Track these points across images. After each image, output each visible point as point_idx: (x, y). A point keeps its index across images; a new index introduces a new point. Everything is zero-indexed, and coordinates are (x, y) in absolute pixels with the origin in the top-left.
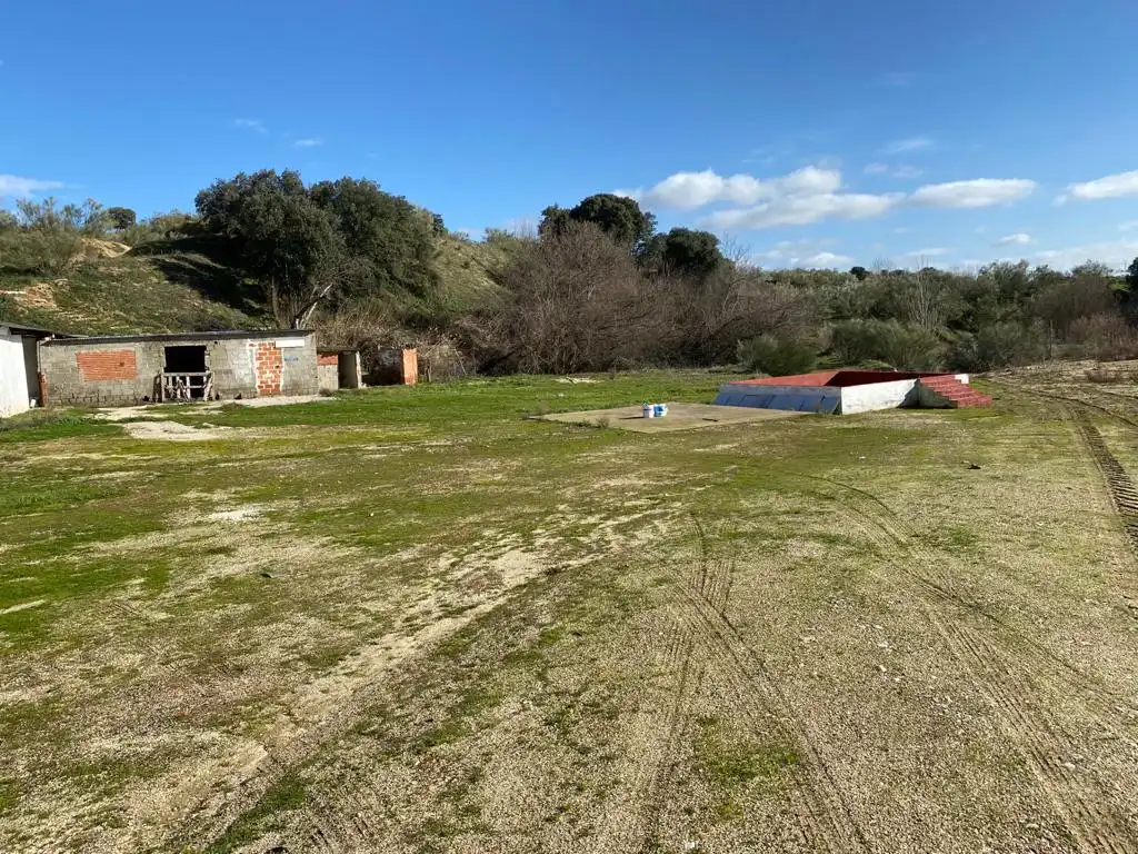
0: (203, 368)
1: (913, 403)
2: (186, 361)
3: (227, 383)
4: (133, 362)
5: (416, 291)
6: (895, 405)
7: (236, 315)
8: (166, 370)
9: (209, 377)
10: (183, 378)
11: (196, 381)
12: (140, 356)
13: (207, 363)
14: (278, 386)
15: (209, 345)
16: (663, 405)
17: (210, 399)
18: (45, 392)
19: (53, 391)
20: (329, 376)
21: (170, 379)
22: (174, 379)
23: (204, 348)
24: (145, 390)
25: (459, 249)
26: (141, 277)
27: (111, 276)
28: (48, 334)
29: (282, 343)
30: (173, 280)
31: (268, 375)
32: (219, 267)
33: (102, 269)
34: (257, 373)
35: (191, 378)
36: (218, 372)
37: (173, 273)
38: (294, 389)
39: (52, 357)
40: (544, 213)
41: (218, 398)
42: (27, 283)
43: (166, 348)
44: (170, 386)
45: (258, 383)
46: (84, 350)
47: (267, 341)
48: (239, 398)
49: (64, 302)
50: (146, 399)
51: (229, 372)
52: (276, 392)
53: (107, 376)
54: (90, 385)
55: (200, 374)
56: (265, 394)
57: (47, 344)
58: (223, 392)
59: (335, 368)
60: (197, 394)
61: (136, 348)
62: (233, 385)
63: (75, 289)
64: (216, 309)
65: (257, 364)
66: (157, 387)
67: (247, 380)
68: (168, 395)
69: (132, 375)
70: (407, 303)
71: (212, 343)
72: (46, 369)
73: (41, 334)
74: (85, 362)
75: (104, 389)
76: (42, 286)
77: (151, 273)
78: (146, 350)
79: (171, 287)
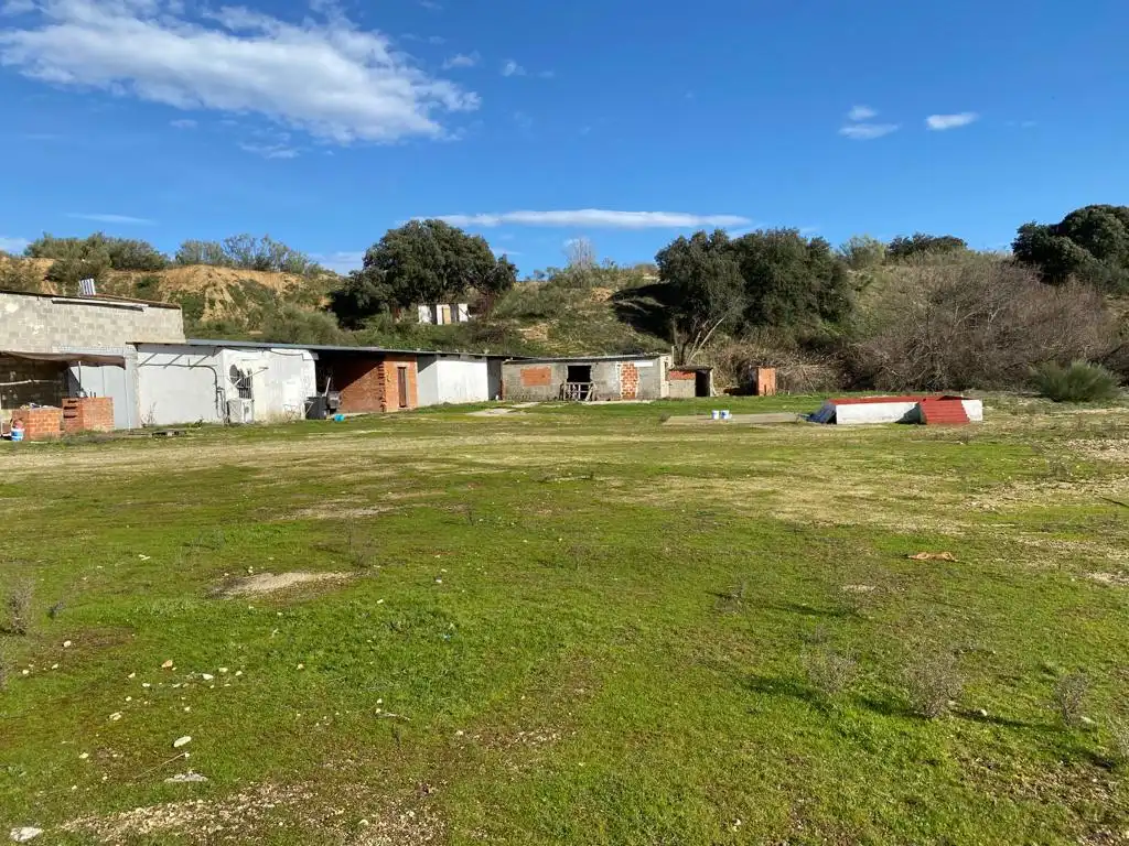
0: (589, 380)
1: (912, 419)
2: (580, 374)
3: (603, 390)
4: (550, 375)
5: (831, 317)
6: (895, 420)
8: (568, 380)
9: (591, 385)
10: (577, 386)
11: (584, 388)
12: (553, 370)
13: (591, 378)
14: (634, 393)
15: (593, 365)
16: (727, 412)
17: (591, 400)
18: (504, 391)
19: (507, 392)
20: (688, 387)
21: (570, 387)
22: (572, 386)
23: (590, 367)
24: (555, 393)
26: (603, 317)
27: (584, 318)
28: (509, 358)
29: (638, 364)
30: (622, 319)
31: (629, 386)
32: (662, 306)
33: (580, 312)
34: (622, 384)
35: (582, 386)
36: (597, 383)
37: (622, 313)
38: (645, 395)
39: (509, 371)
40: (1020, 231)
41: (596, 400)
42: (534, 323)
43: (569, 367)
44: (569, 391)
45: (621, 391)
46: (525, 367)
47: (629, 363)
48: (609, 400)
49: (552, 336)
50: (556, 398)
51: (604, 383)
52: (633, 397)
53: (534, 383)
54: (526, 389)
55: (587, 384)
56: (625, 398)
57: (506, 363)
58: (601, 396)
59: (693, 382)
60: (583, 396)
61: (552, 366)
62: (606, 392)
63: (561, 326)
64: (641, 339)
65: (622, 378)
66: (562, 391)
67: (615, 388)
68: (567, 397)
69: (548, 383)
71: (595, 364)
72: (505, 377)
73: (503, 358)
74: (524, 374)
75: (534, 390)
76: (543, 325)
77: (609, 314)
78: (557, 368)
79: (618, 324)
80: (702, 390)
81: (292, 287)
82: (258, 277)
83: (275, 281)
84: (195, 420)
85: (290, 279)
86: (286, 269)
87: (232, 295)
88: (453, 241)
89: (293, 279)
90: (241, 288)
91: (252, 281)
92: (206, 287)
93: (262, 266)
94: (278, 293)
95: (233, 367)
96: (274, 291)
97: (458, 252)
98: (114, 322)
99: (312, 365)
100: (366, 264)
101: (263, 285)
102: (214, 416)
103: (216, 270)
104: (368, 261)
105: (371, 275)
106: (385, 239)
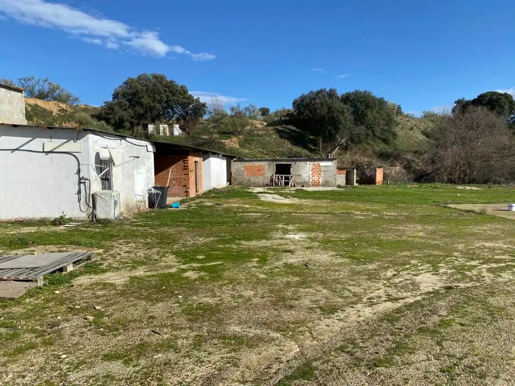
0: (289, 173)
2: (283, 170)
3: (298, 180)
4: (264, 169)
5: (385, 141)
7: (305, 152)
8: (276, 174)
9: (292, 177)
10: (282, 177)
11: (287, 178)
12: (266, 167)
13: (291, 171)
14: (319, 182)
15: (293, 163)
17: (291, 186)
18: (232, 179)
19: (235, 180)
20: (341, 179)
21: (277, 177)
22: (278, 177)
23: (291, 165)
24: (267, 181)
25: (408, 121)
26: (270, 135)
27: (258, 135)
28: (235, 157)
29: (322, 164)
30: (281, 137)
31: (316, 178)
32: (299, 131)
33: (256, 132)
34: (311, 176)
35: (285, 177)
36: (296, 175)
37: (281, 134)
38: (326, 184)
39: (236, 166)
40: (456, 102)
41: (294, 186)
42: (230, 137)
43: (277, 165)
44: (277, 180)
45: (311, 181)
46: (247, 164)
47: (316, 163)
48: (303, 186)
49: (242, 145)
50: (267, 185)
51: (300, 175)
52: (318, 185)
53: (254, 174)
54: (247, 178)
55: (288, 176)
56: (313, 185)
57: (235, 161)
58: (297, 184)
59: (344, 176)
60: (287, 184)
61: (265, 164)
62: (301, 181)
63: (246, 140)
64: (296, 149)
65: (311, 173)
66: (272, 180)
67: (307, 179)
68: (275, 184)
69: (263, 175)
70: (381, 147)
71: (294, 163)
72: (233, 170)
74: (246, 168)
75: (252, 179)
76: (234, 139)
77: (273, 134)
78: (269, 165)
79: (280, 140)
80: (348, 181)
81: (62, 110)
82: (40, 103)
83: (52, 106)
85: (61, 105)
86: (58, 99)
88: (170, 87)
89: (64, 106)
91: (36, 105)
93: (43, 96)
94: (54, 114)
95: (98, 155)
96: (51, 112)
97: (173, 95)
99: (152, 155)
100: (114, 98)
101: (43, 108)
102: (76, 211)
104: (116, 96)
105: (120, 105)
106: (126, 83)
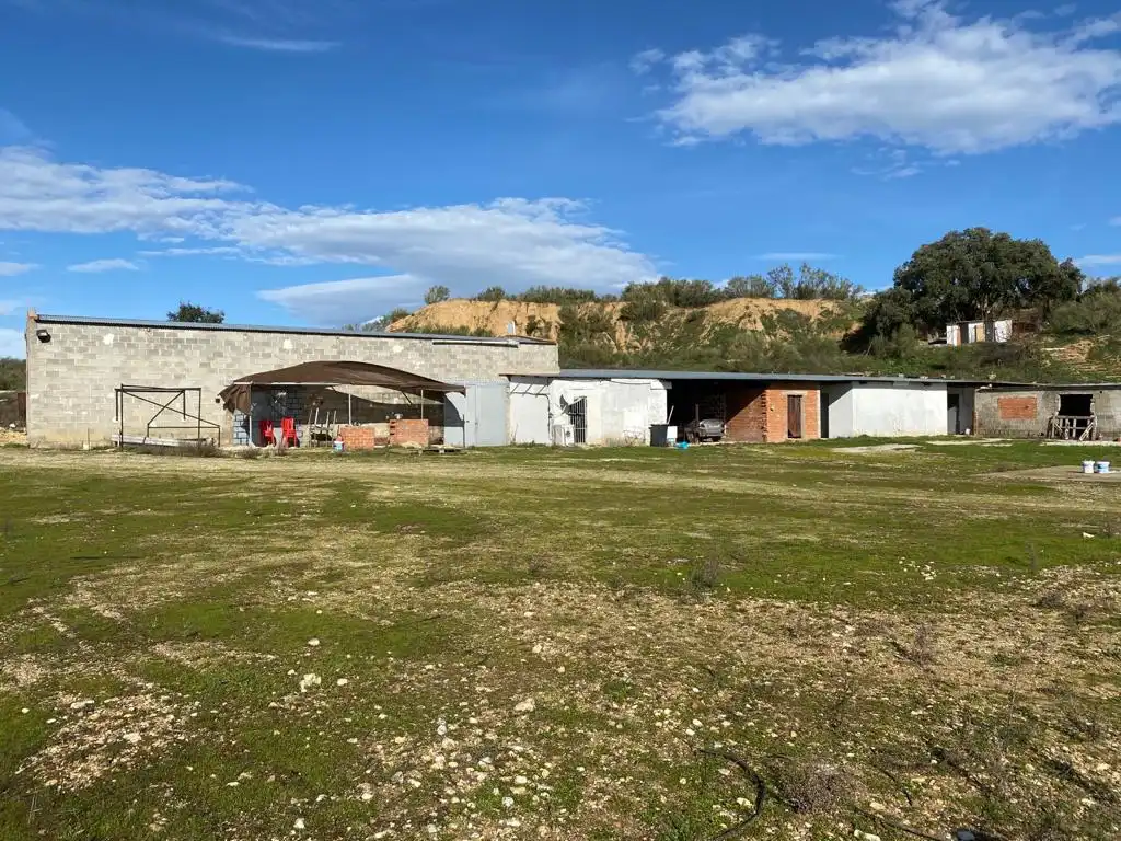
0: (1089, 413)
3: (1107, 427)
4: (1035, 406)
8: (1061, 413)
9: (1092, 420)
10: (1071, 421)
11: (1082, 423)
12: (1040, 402)
13: (1092, 410)
15: (1095, 394)
17: (1090, 439)
18: (976, 424)
19: (980, 425)
21: (1061, 421)
22: (1064, 421)
23: (1090, 396)
24: (1042, 428)
35: (1078, 421)
36: (1100, 417)
39: (984, 400)
41: (1097, 439)
42: (1072, 341)
43: (1063, 397)
44: (1060, 426)
46: (1004, 396)
48: (1116, 440)
50: (1043, 435)
51: (1110, 418)
53: (1016, 415)
54: (1004, 422)
55: (1085, 418)
57: (982, 391)
58: (1104, 434)
60: (1079, 434)
61: (1038, 395)
62: (1113, 429)
63: (1110, 344)
66: (1050, 426)
68: (1057, 433)
69: (1033, 416)
71: (1098, 392)
72: (978, 407)
73: (978, 385)
74: (1002, 404)
75: (1013, 423)
76: (1084, 344)
78: (1045, 397)
82: (797, 306)
83: (811, 309)
84: (530, 441)
85: (827, 305)
86: (827, 295)
87: (764, 324)
89: (829, 305)
90: (775, 317)
91: (788, 310)
92: (741, 318)
93: (803, 294)
94: (812, 320)
96: (809, 318)
98: (489, 358)
99: (664, 394)
100: (896, 285)
101: (798, 313)
102: (545, 439)
103: (755, 301)
104: (898, 280)
106: (915, 256)
